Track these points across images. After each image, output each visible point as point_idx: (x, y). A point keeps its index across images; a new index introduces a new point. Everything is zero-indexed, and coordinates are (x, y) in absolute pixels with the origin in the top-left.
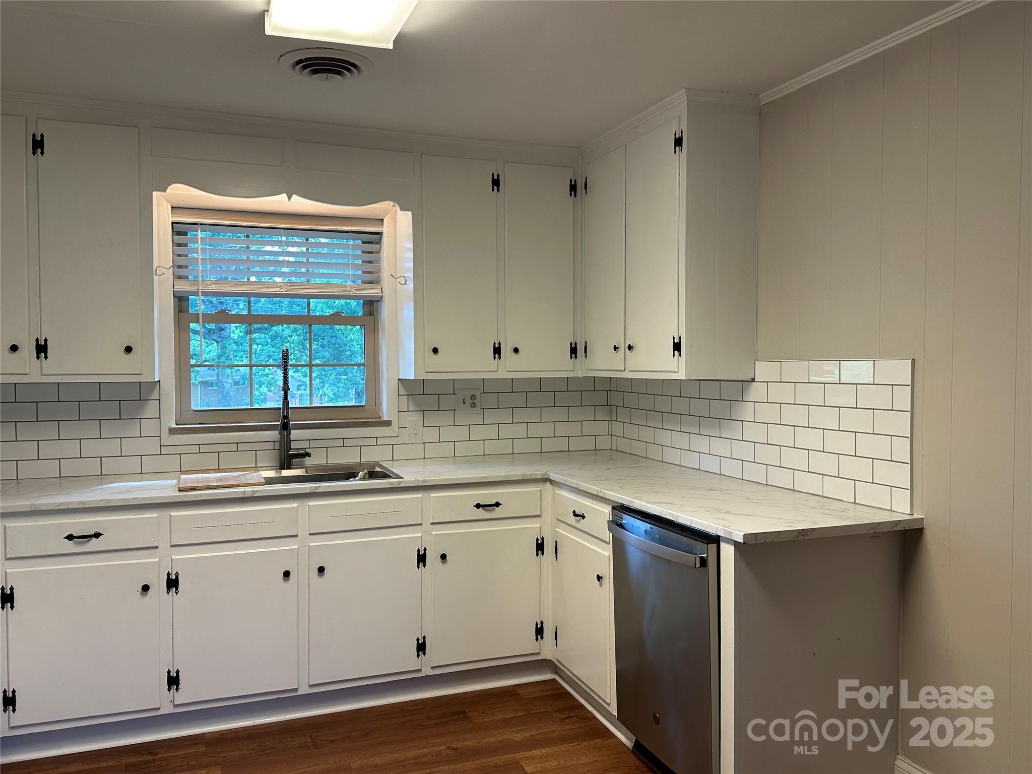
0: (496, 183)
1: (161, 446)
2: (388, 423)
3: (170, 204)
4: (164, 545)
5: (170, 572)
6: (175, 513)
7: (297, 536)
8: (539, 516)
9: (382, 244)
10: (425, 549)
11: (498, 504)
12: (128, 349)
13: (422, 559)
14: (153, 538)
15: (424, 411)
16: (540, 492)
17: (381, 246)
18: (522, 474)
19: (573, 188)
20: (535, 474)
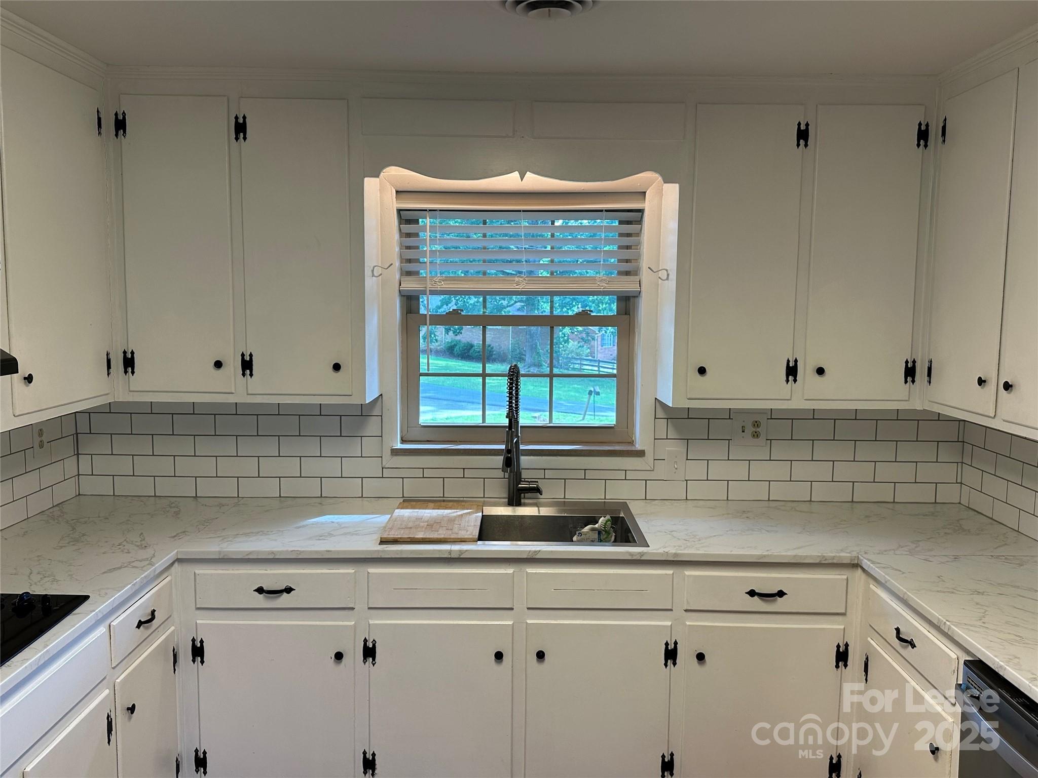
0: (803, 135)
1: (383, 468)
2: (641, 454)
3: (394, 188)
4: (361, 606)
5: (367, 639)
6: (374, 570)
7: (512, 609)
8: (844, 614)
9: (643, 225)
10: (676, 643)
11: (781, 594)
12: (337, 367)
13: (671, 655)
14: (349, 597)
15: (688, 439)
16: (845, 581)
17: (641, 227)
18: (819, 556)
19: (923, 135)
20: (840, 556)
